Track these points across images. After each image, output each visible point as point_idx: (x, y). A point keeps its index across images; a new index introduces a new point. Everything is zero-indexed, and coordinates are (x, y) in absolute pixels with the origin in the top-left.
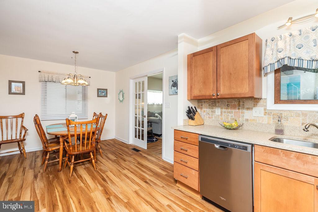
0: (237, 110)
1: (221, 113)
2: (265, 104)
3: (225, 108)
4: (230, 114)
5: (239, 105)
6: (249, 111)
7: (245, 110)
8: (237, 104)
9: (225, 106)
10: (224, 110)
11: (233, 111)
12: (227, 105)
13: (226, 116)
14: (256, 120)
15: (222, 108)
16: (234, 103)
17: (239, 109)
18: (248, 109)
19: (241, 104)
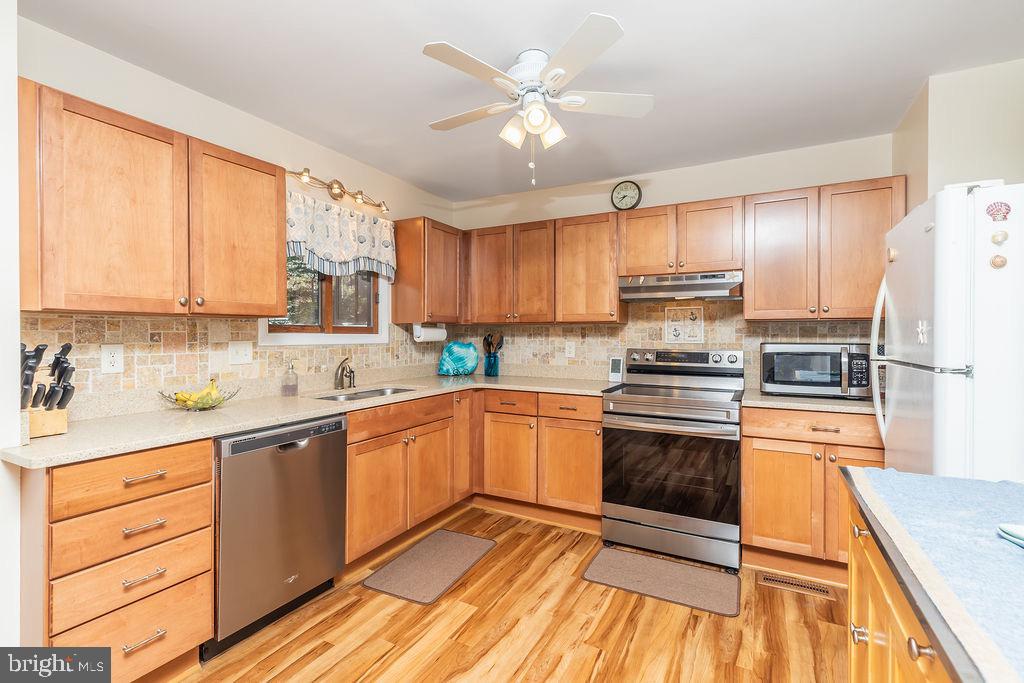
0: (188, 352)
1: (128, 364)
2: (254, 333)
3: (143, 348)
4: (162, 367)
5: (193, 337)
6: (220, 352)
7: (210, 348)
8: (184, 331)
9: (144, 340)
10: (138, 353)
11: (175, 354)
12: (152, 335)
13: (146, 373)
14: (238, 374)
15: (129, 347)
16: (177, 329)
17: (191, 346)
18: (217, 345)
19: (198, 332)
